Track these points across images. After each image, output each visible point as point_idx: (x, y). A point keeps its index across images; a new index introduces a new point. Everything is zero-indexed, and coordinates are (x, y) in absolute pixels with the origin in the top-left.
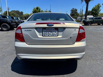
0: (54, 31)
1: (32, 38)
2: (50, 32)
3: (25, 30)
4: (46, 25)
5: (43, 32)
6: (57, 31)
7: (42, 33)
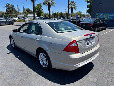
1: (83, 48)
2: (90, 40)
3: (79, 43)
6: (92, 39)
7: (87, 42)
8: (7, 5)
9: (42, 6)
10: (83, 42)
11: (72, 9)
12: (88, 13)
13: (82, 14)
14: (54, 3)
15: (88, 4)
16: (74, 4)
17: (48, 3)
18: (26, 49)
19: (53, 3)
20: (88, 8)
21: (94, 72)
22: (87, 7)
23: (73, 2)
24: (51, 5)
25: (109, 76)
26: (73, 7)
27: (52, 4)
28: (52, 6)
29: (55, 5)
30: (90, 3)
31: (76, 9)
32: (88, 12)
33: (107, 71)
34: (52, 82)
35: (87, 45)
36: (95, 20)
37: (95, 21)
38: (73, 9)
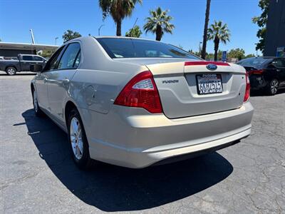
0: (215, 80)
1: (179, 99)
2: (210, 82)
3: (163, 82)
4: (205, 66)
5: (199, 85)
6: (219, 80)
7: (196, 87)
8: (67, 33)
9: (141, 33)
10: (177, 81)
11: (217, 42)
12: (259, 50)
13: (246, 55)
14: (171, 26)
15: (261, 28)
16: (223, 28)
17: (155, 27)
18: (52, 113)
19: (167, 25)
20: (261, 38)
21: (228, 188)
22: (258, 35)
23: (220, 25)
24: (163, 31)
25: (275, 206)
26: (220, 35)
27: (166, 29)
28: (165, 33)
29: (173, 30)
30: (265, 26)
31: (227, 41)
32: (259, 47)
33: (270, 190)
34: (79, 200)
35: (196, 96)
36: (272, 59)
37: (271, 63)
38: (220, 40)
